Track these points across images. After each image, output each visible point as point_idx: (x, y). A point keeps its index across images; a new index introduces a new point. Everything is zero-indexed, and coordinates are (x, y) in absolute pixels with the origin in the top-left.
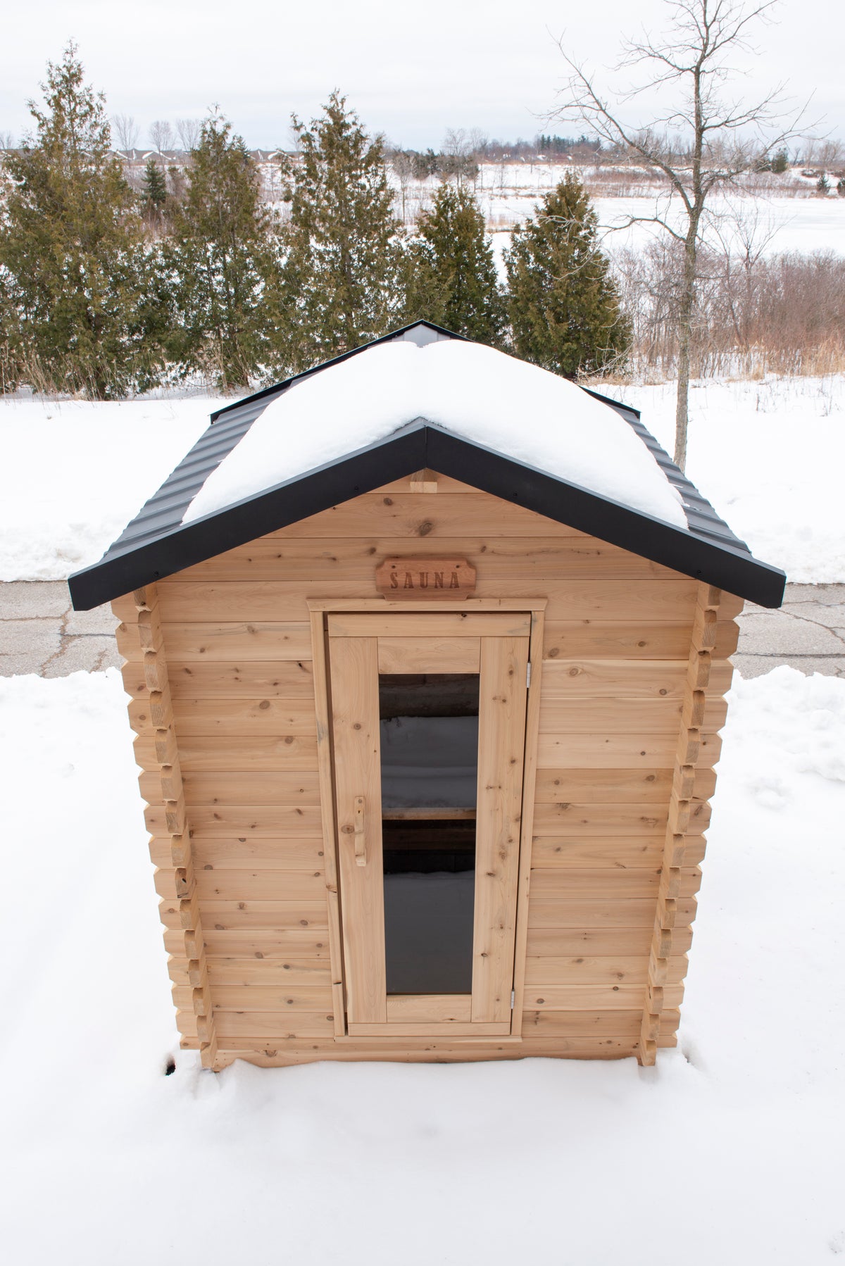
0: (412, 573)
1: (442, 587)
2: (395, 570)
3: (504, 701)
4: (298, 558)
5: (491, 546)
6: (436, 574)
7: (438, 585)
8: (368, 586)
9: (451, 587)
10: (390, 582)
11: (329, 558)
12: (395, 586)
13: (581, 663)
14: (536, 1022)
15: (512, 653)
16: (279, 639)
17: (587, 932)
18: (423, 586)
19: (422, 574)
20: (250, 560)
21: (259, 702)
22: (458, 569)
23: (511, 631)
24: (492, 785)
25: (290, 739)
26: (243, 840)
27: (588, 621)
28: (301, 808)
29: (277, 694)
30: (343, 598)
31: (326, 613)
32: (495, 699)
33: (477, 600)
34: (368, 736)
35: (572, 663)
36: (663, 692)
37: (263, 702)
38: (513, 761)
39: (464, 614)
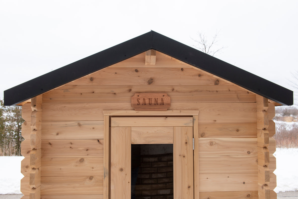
0: (146, 98)
1: (157, 104)
2: (139, 97)
3: (184, 157)
4: (100, 93)
5: (176, 89)
6: (155, 99)
7: (156, 104)
8: (128, 105)
9: (161, 105)
10: (137, 102)
11: (113, 93)
12: (139, 104)
13: (215, 139)
15: (186, 134)
16: (90, 129)
18: (150, 104)
19: (149, 99)
20: (81, 94)
21: (79, 159)
22: (164, 97)
23: (185, 124)
25: (91, 177)
27: (215, 121)
29: (88, 155)
30: (118, 110)
31: (110, 117)
32: (180, 155)
33: (172, 111)
34: (126, 174)
35: (211, 139)
36: (249, 153)
37: (81, 159)
38: (189, 187)
39: (166, 117)
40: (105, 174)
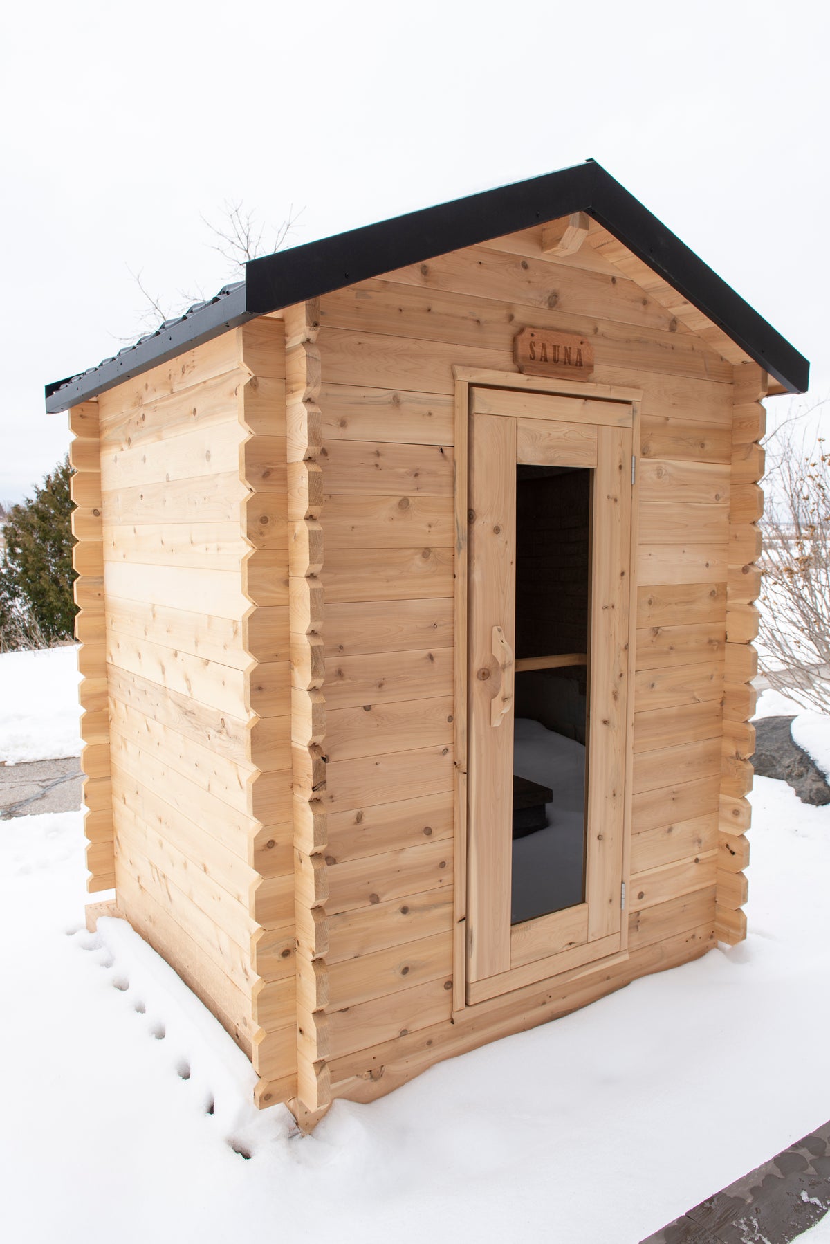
0: (547, 345)
1: (570, 363)
2: (533, 339)
3: (616, 500)
4: (446, 315)
5: (602, 328)
6: (565, 347)
7: (567, 361)
8: (505, 357)
9: (577, 365)
10: (529, 353)
11: (473, 320)
12: (533, 358)
13: (665, 463)
14: (637, 927)
15: (621, 445)
16: (423, 415)
17: (675, 790)
18: (555, 361)
19: (554, 346)
20: (401, 310)
21: (395, 501)
22: (581, 346)
23: (620, 421)
24: (607, 605)
25: (427, 552)
26: (367, 708)
27: (667, 419)
28: (433, 651)
29: (418, 489)
30: (485, 368)
31: (471, 385)
32: (608, 497)
33: (594, 384)
34: (506, 543)
35: (658, 463)
36: (717, 497)
37: (403, 500)
38: (623, 574)
39: (586, 398)
40: (461, 541)
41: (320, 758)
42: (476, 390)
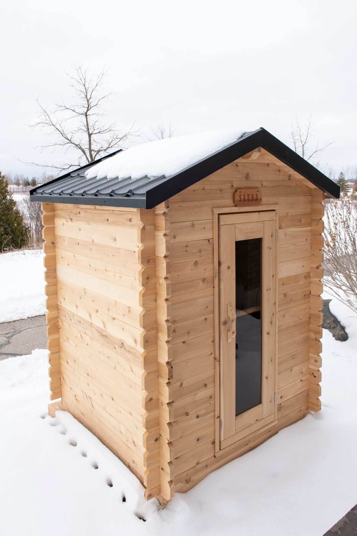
0: (245, 194)
1: (253, 200)
2: (240, 193)
3: (270, 248)
4: (210, 190)
5: (264, 184)
6: (252, 194)
8: (230, 202)
9: (256, 200)
10: (239, 199)
11: (219, 190)
12: (240, 201)
13: (287, 230)
14: (280, 410)
15: (272, 227)
16: (202, 229)
17: (293, 355)
18: (248, 200)
19: (248, 195)
20: (194, 191)
21: (193, 263)
22: (257, 192)
23: (271, 218)
24: (268, 289)
25: (204, 280)
26: (184, 342)
27: (288, 213)
28: (207, 317)
29: (201, 257)
30: (224, 207)
31: (219, 214)
32: (268, 248)
33: (262, 206)
34: (232, 272)
35: (285, 231)
36: (306, 240)
37: (196, 262)
38: (273, 276)
39: (259, 212)
40: (216, 274)
41: (171, 367)
42: (221, 216)
